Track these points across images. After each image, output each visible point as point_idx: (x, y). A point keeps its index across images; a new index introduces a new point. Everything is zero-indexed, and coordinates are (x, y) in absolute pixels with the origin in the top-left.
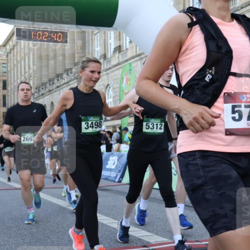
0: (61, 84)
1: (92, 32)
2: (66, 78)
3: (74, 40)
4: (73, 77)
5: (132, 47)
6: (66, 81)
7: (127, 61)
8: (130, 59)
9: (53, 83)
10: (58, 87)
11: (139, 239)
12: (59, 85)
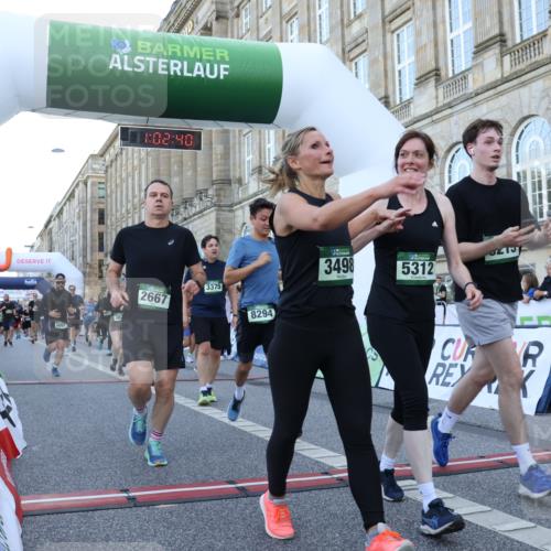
0: (191, 214)
1: (240, 131)
2: (198, 205)
3: (211, 144)
4: (209, 204)
6: (198, 209)
9: (178, 214)
10: (185, 219)
11: (317, 462)
12: (187, 216)
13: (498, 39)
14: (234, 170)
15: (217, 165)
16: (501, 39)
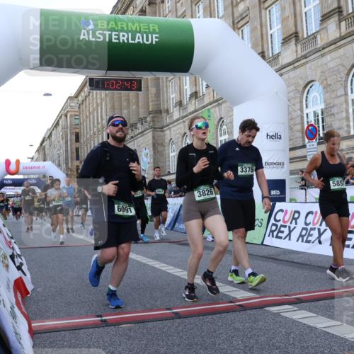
0: (136, 134)
1: (166, 78)
2: (140, 128)
3: (148, 87)
4: (147, 127)
5: (209, 93)
6: (140, 131)
7: (204, 107)
8: (207, 105)
10: (132, 137)
11: (225, 295)
12: (133, 135)
13: (337, 10)
14: (164, 104)
15: (152, 101)
16: (339, 10)
